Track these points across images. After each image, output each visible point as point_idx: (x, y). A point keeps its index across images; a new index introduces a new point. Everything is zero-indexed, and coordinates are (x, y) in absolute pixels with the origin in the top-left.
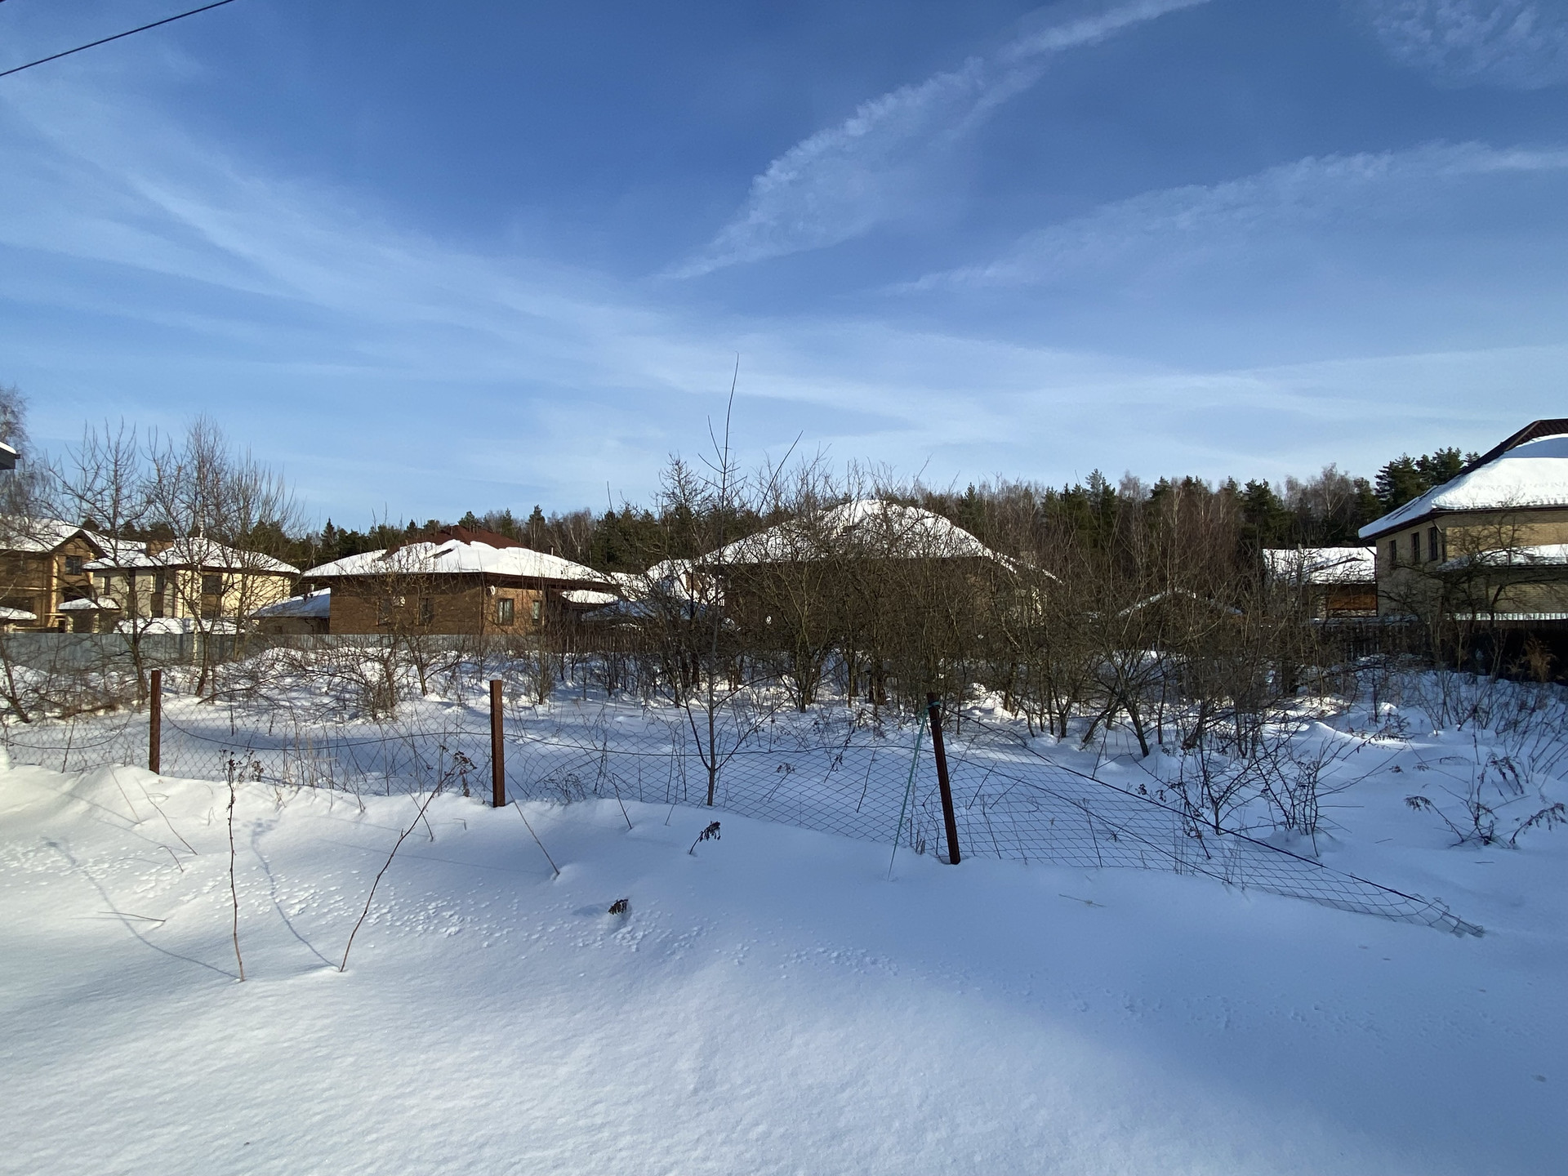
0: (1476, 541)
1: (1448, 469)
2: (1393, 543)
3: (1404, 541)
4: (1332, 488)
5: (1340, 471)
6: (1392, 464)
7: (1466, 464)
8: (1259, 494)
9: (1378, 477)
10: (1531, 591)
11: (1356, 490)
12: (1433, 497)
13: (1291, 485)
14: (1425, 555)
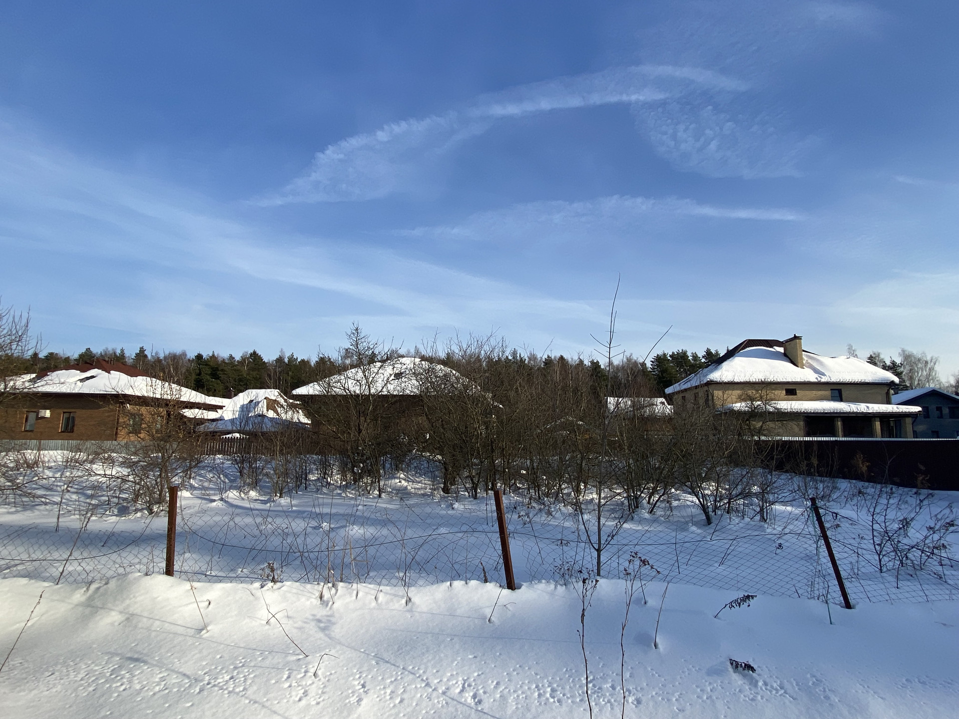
2: (684, 397)
4: (630, 366)
5: (634, 358)
6: (658, 355)
9: (651, 361)
11: (641, 368)
12: (706, 375)
13: (611, 363)
14: (702, 404)
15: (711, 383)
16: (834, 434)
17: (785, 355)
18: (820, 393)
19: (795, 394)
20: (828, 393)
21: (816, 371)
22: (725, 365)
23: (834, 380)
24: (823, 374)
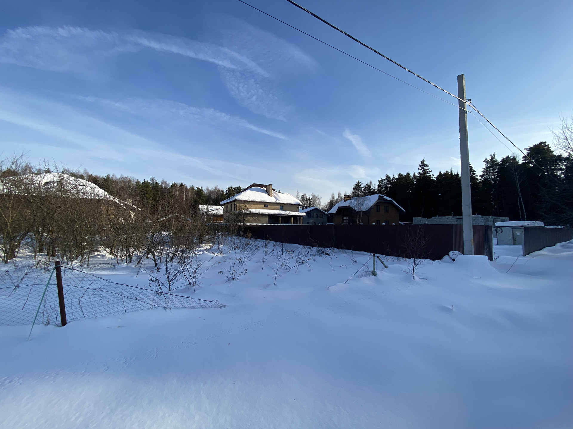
0: (242, 208)
1: (239, 191)
2: (227, 206)
3: (229, 206)
4: (216, 191)
5: (219, 188)
6: (229, 187)
7: (242, 190)
8: (200, 191)
9: (226, 190)
10: (250, 219)
11: (221, 193)
12: (235, 197)
13: (208, 189)
14: (233, 210)
15: (236, 200)
16: (278, 222)
17: (266, 191)
18: (276, 207)
19: (268, 207)
20: (279, 207)
21: (276, 198)
22: (243, 193)
23: (281, 202)
24: (278, 200)
